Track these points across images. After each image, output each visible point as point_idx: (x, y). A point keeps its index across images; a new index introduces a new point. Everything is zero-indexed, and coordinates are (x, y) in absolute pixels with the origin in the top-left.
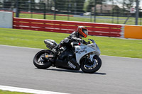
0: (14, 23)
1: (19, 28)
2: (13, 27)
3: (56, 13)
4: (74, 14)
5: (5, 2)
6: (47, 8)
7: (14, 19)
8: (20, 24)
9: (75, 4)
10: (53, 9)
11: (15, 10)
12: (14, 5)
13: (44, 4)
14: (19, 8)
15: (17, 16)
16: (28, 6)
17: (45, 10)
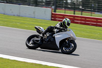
0: (52, 17)
1: (56, 20)
2: (52, 20)
3: (82, 10)
4: (95, 12)
5: (46, 1)
6: (76, 6)
7: (52, 14)
8: (56, 17)
9: (97, 5)
10: (81, 7)
11: (53, 7)
12: (53, 4)
13: (74, 3)
14: (56, 6)
15: (55, 12)
16: (62, 5)
17: (75, 8)
